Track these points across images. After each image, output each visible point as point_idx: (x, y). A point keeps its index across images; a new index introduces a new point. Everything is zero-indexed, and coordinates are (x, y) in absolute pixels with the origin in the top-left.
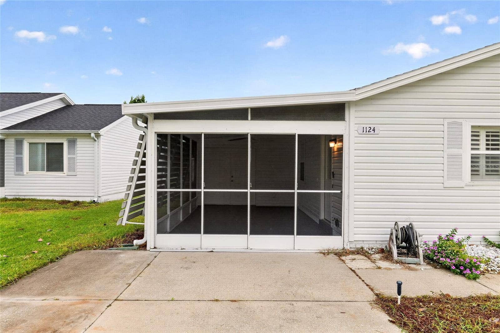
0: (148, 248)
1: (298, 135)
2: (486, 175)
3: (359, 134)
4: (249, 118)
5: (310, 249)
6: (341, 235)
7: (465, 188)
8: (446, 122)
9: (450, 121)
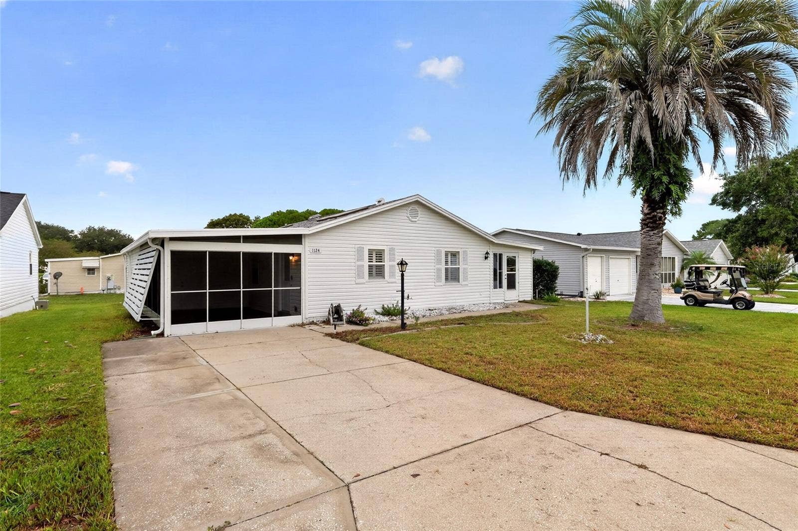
0: (166, 335)
1: (274, 253)
3: (310, 253)
4: (242, 242)
5: (282, 325)
6: (301, 315)
7: (366, 284)
8: (356, 247)
9: (358, 246)
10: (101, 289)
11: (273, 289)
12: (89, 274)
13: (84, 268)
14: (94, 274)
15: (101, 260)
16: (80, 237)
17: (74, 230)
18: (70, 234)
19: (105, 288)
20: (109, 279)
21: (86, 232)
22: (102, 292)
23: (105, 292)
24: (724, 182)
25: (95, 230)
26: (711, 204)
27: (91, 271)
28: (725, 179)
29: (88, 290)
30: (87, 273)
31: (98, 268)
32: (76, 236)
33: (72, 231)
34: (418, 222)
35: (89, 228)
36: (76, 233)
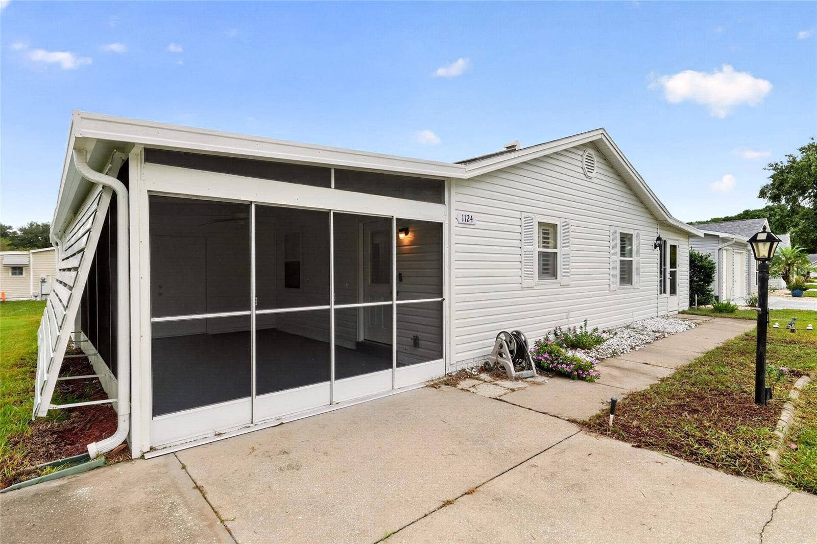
0: (136, 453)
1: (397, 219)
2: (543, 273)
3: (459, 223)
4: (333, 185)
5: (411, 384)
6: (442, 357)
7: (534, 288)
8: (523, 216)
9: (526, 214)
10: (32, 295)
11: (395, 302)
12: (14, 274)
13: (6, 266)
14: (21, 274)
15: (31, 255)
16: (19, 234)
17: (12, 226)
18: (8, 230)
19: (38, 292)
20: (43, 281)
21: (27, 228)
22: (33, 299)
23: (38, 299)
24: (772, 172)
25: (38, 226)
26: (759, 197)
27: (17, 270)
28: (773, 169)
29: (12, 297)
30: (10, 274)
31: (27, 266)
32: (15, 233)
33: (10, 228)
34: (594, 180)
35: (31, 223)
36: (15, 229)
